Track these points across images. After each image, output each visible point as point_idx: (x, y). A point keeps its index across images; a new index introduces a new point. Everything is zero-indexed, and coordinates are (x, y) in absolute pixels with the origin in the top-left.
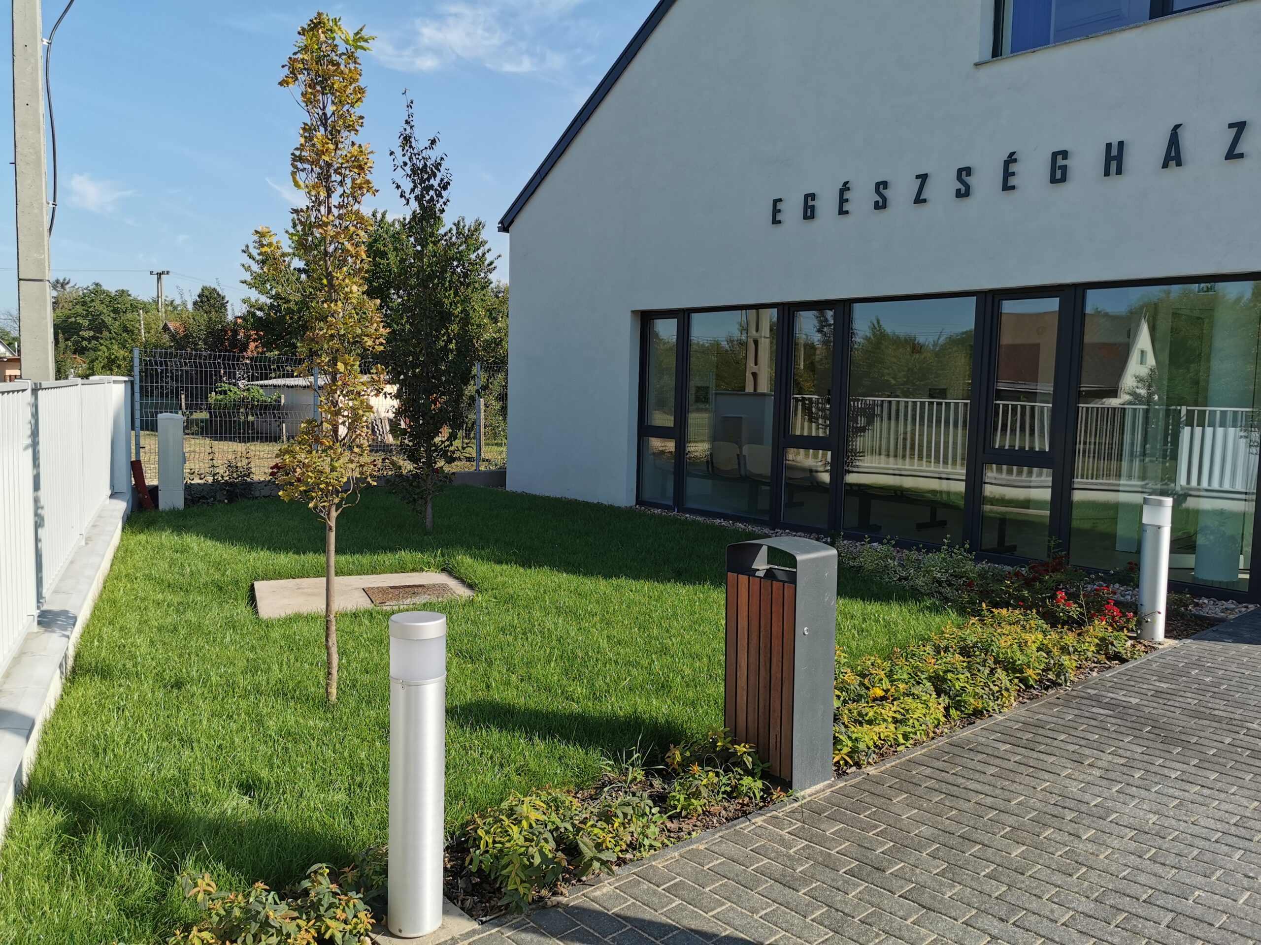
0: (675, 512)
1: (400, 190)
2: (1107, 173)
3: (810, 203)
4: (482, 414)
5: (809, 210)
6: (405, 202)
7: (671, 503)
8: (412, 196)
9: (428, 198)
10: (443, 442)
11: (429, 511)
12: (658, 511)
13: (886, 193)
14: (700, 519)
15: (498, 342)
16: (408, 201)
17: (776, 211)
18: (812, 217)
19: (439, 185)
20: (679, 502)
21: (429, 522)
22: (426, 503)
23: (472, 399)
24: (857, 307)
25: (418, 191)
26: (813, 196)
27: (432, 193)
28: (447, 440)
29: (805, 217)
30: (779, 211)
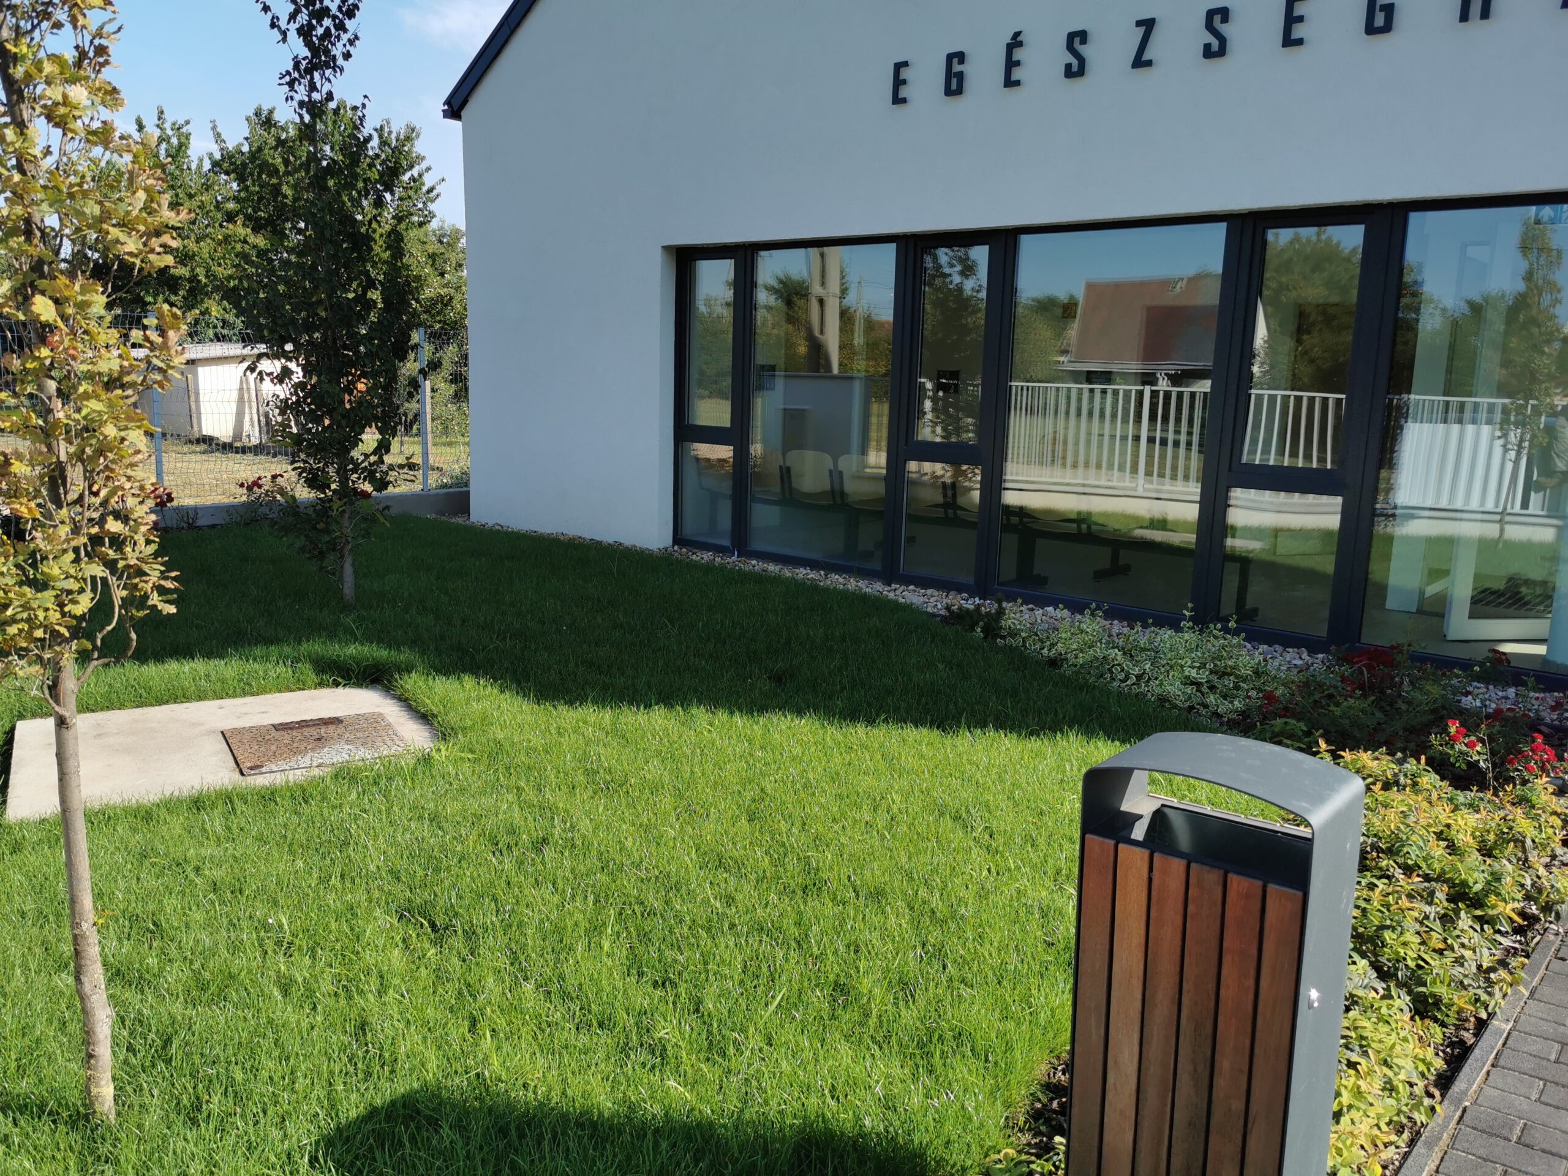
0: (734, 558)
1: (269, 15)
2: (1464, 17)
3: (956, 68)
4: (428, 400)
5: (954, 81)
6: (280, 37)
7: (726, 542)
8: (293, 27)
9: (320, 31)
10: (367, 456)
11: (348, 570)
12: (707, 556)
13: (1083, 50)
14: (772, 568)
15: (446, 302)
16: (284, 34)
17: (899, 82)
18: (959, 91)
19: (340, 8)
20: (741, 543)
21: (348, 589)
22: (342, 557)
23: (414, 385)
24: (1025, 240)
25: (303, 18)
26: (960, 57)
27: (327, 22)
28: (375, 453)
29: (949, 92)
30: (904, 82)
